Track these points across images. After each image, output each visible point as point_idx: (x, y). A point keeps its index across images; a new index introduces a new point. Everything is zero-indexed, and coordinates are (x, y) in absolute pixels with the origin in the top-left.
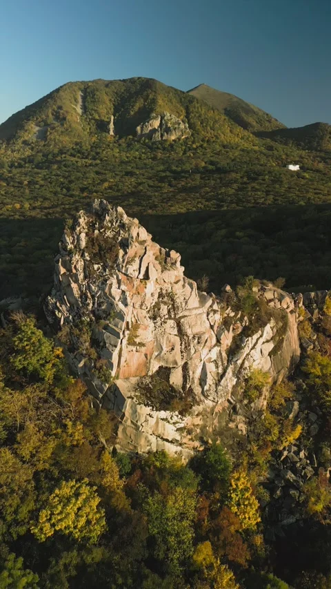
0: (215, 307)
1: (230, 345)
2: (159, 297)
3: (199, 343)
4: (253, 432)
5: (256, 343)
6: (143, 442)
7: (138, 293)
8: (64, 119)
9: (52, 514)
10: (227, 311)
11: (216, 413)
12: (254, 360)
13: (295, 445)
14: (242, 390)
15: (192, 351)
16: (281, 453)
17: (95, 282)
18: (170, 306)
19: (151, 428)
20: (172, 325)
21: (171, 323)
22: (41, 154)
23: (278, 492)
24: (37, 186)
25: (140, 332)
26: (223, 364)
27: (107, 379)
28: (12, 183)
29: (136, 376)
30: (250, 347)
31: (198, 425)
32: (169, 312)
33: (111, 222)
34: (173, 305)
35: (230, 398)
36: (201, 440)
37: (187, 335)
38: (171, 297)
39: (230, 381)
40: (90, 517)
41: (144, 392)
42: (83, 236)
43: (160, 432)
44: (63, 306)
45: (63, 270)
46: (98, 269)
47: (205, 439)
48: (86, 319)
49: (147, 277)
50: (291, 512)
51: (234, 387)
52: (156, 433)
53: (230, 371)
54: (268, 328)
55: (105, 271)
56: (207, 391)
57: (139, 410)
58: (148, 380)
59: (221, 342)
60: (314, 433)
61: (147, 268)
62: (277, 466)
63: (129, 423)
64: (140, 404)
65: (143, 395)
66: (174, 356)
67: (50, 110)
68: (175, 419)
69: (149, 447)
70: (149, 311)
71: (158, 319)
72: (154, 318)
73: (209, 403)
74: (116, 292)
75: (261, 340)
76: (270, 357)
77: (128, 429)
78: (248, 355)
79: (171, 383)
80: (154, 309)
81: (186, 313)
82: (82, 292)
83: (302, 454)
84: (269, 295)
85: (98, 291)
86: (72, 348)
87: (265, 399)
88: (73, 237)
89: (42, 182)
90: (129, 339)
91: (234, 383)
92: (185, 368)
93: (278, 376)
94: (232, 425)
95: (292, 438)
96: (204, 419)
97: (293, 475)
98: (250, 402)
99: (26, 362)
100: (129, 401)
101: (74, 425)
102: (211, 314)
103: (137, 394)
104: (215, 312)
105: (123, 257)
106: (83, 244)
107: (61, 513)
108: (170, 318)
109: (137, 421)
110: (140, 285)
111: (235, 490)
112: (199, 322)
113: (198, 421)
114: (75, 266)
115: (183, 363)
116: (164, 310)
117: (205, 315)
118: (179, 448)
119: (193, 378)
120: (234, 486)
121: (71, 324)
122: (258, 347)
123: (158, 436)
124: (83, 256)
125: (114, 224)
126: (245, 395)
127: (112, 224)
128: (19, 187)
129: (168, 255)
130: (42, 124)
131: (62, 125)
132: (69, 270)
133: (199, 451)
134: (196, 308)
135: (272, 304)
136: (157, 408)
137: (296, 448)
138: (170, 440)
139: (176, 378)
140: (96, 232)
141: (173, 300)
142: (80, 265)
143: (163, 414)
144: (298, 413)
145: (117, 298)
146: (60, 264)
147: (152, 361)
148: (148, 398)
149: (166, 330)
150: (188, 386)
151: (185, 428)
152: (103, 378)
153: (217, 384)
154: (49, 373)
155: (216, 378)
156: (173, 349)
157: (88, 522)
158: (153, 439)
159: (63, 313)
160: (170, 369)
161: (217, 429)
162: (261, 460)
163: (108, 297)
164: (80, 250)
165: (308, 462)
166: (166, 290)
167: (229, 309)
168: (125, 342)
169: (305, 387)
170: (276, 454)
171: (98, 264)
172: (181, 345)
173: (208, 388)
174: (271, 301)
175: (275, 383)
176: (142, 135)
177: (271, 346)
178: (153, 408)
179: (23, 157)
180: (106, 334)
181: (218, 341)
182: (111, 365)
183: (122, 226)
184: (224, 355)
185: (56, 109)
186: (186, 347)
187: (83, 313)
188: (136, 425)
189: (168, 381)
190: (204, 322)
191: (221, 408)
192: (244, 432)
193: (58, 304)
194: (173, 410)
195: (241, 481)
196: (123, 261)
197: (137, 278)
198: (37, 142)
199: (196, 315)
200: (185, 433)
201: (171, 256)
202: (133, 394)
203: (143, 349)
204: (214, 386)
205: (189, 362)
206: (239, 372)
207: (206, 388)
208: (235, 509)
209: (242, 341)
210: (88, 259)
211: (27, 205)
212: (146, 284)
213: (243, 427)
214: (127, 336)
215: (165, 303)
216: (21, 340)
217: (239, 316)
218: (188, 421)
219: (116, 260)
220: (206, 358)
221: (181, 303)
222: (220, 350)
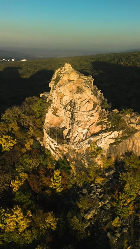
0: (95, 114)
2: (69, 102)
3: (78, 124)
5: (107, 137)
7: (61, 98)
11: (76, 152)
15: (74, 126)
18: (72, 107)
19: (48, 142)
20: (70, 114)
25: (58, 111)
26: (86, 137)
29: (54, 125)
30: (103, 137)
31: (65, 151)
32: (71, 109)
34: (74, 107)
36: (65, 157)
37: (74, 120)
38: (75, 103)
39: (86, 146)
41: (51, 130)
51: (88, 148)
52: (49, 144)
54: (116, 133)
56: (74, 142)
58: (57, 128)
59: (90, 128)
60: (111, 187)
64: (46, 132)
66: (67, 125)
68: (55, 143)
69: (48, 148)
70: (63, 106)
71: (65, 109)
75: (109, 137)
76: (109, 145)
78: (100, 139)
79: (63, 133)
80: (65, 105)
81: (78, 112)
90: (53, 112)
93: (110, 155)
96: (68, 151)
98: (91, 157)
100: (44, 130)
103: (49, 130)
104: (92, 116)
108: (70, 111)
112: (81, 117)
115: (70, 129)
116: (69, 107)
117: (86, 116)
118: (55, 154)
119: (72, 136)
122: (106, 139)
123: (50, 146)
124: (53, 82)
133: (61, 159)
139: (65, 132)
140: (59, 74)
141: (75, 105)
143: (51, 139)
149: (66, 114)
150: (68, 137)
151: (59, 148)
155: (81, 140)
156: (67, 122)
160: (65, 128)
166: (74, 101)
167: (106, 119)
172: (70, 122)
174: (132, 123)
177: (113, 141)
178: (49, 136)
184: (88, 134)
186: (72, 123)
191: (79, 152)
194: (55, 140)
197: (60, 92)
199: (81, 114)
200: (57, 150)
202: (47, 129)
203: (58, 118)
204: (78, 142)
205: (72, 129)
209: (101, 133)
212: (64, 96)
213: (87, 165)
215: (70, 105)
217: (108, 123)
220: (80, 131)
221: (78, 107)
222: (88, 132)
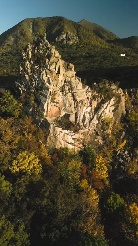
0: (89, 90)
1: (95, 107)
2: (64, 83)
3: (82, 104)
4: (105, 143)
5: (107, 106)
6: (58, 143)
7: (55, 79)
8: (25, 35)
9: (18, 162)
10: (95, 93)
11: (89, 134)
12: (106, 114)
13: (123, 149)
14: (101, 126)
15: (79, 107)
16: (117, 152)
17: (36, 74)
18: (70, 87)
19: (61, 137)
20: (71, 95)
21: (70, 94)
22: (15, 50)
23: (116, 167)
24: (14, 63)
25: (56, 97)
26: (92, 114)
27: (42, 116)
28: (3, 62)
29: (55, 117)
30: (104, 108)
31: (82, 138)
32: (69, 89)
33: (43, 46)
34: (71, 87)
35: (95, 129)
36: (83, 144)
37: (77, 100)
38: (70, 83)
39: (95, 121)
40: (35, 165)
42: (30, 53)
43: (65, 139)
44: (22, 85)
45: (21, 69)
46: (37, 68)
47: (85, 144)
48: (32, 91)
49: (59, 72)
50: (121, 175)
51: (97, 124)
52: (63, 139)
53: (95, 117)
54: (112, 100)
55: (40, 68)
56: (85, 125)
57: (56, 129)
58: (60, 119)
59: (92, 105)
60: (131, 145)
61: (59, 68)
62: (115, 157)
63: (52, 135)
64: (56, 126)
65: (58, 123)
66: (71, 109)
67: (19, 31)
68: (72, 134)
69: (61, 146)
70: (60, 89)
71: (64, 92)
72: (62, 91)
73: (86, 130)
74: (45, 78)
75: (109, 105)
76: (113, 112)
77: (52, 137)
78: (103, 111)
79: (70, 120)
80: (62, 87)
81: (76, 91)
82: (30, 78)
83: (126, 153)
84: (113, 87)
85: (37, 78)
86: (26, 104)
87: (110, 130)
88: (26, 53)
89: (16, 62)
91: (97, 123)
92: (76, 114)
93: (116, 121)
94: (96, 140)
95: (122, 146)
96: (84, 136)
97: (122, 160)
98: (104, 131)
99: (6, 109)
100: (52, 125)
101: (28, 134)
102: (88, 92)
103: (55, 123)
104: (89, 92)
105: (48, 62)
106: (30, 56)
107: (22, 162)
108: (69, 92)
109: (55, 134)
110: (56, 76)
111: (97, 163)
112: (82, 95)
113: (82, 136)
114: (27, 66)
115: (75, 112)
116: (67, 88)
117: (85, 93)
118: (74, 147)
119: (79, 119)
120: (97, 162)
121: (26, 93)
122: (108, 108)
123: (65, 141)
124: (30, 62)
125: (44, 47)
126: (102, 128)
127: (43, 48)
128: (6, 63)
129: (68, 65)
130: (15, 37)
131: (24, 37)
132: (24, 68)
133: (82, 149)
134: (81, 89)
135: (114, 91)
136: (64, 129)
137: (123, 150)
138: (70, 143)
139: (72, 118)
140: (36, 51)
141: (71, 84)
142: (29, 66)
143: (67, 132)
144: (125, 136)
145: (46, 81)
146: (20, 65)
147: (62, 111)
148: (60, 125)
149: (68, 97)
150: (77, 122)
151: (76, 138)
152: (40, 115)
153: (90, 122)
154: (17, 113)
155: (90, 120)
156: (71, 106)
157: (34, 168)
158: (62, 142)
159: (22, 89)
160: (70, 114)
161: (90, 141)
162: (109, 155)
163: (42, 80)
164: (29, 59)
165: (129, 155)
166: (68, 80)
167: (96, 92)
168: (50, 100)
169: (128, 126)
170: (115, 152)
171: (37, 65)
172: (74, 104)
173: (86, 124)
174: (114, 90)
175: (115, 123)
176: (58, 42)
177: (113, 108)
178: (62, 129)
179: (7, 51)
180: (41, 97)
181: (91, 105)
182: (44, 110)
183: (48, 48)
184: (93, 110)
185: (21, 30)
186: (76, 105)
187: (31, 88)
188: (55, 136)
189: (69, 119)
190: (85, 95)
191: (91, 133)
192: (101, 144)
193: (20, 84)
194: (71, 130)
195: (100, 159)
196: (48, 64)
197: (55, 72)
198: (13, 45)
199: (81, 92)
200: (76, 140)
201: (70, 66)
202: (53, 123)
203: (58, 105)
204: (88, 123)
205: (78, 112)
206: (100, 118)
207: (85, 123)
208: (97, 170)
209: (101, 105)
210: (33, 63)
211: (9, 71)
212: (59, 76)
213: (101, 141)
214: (50, 98)
215: (67, 86)
216: (4, 99)
217: (100, 95)
218: (77, 136)
219: (45, 63)
220: (85, 111)
221: (74, 86)
222: (91, 108)
